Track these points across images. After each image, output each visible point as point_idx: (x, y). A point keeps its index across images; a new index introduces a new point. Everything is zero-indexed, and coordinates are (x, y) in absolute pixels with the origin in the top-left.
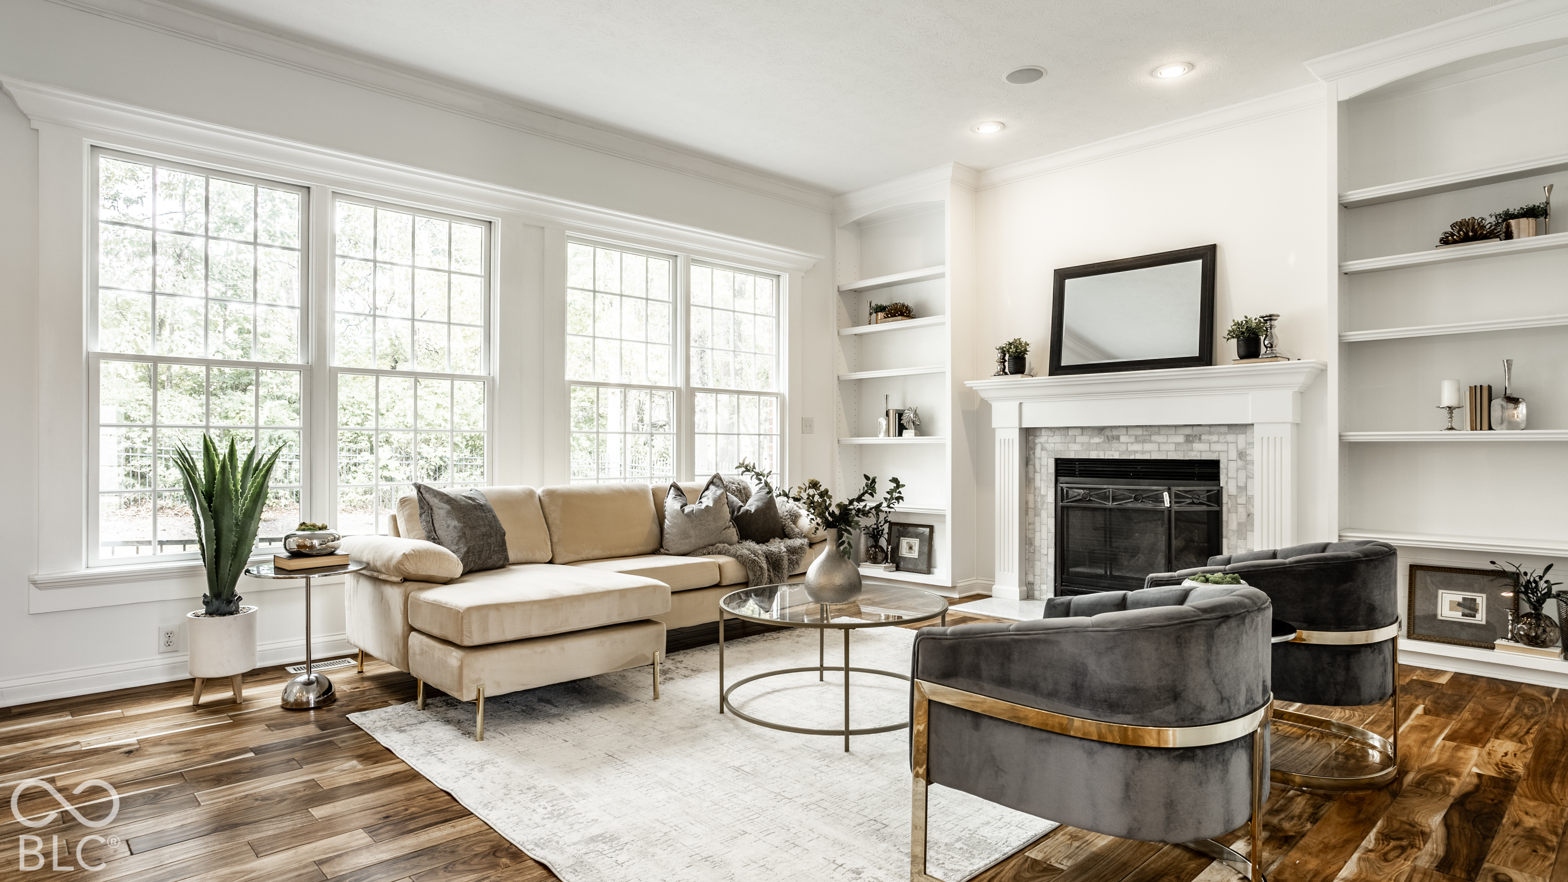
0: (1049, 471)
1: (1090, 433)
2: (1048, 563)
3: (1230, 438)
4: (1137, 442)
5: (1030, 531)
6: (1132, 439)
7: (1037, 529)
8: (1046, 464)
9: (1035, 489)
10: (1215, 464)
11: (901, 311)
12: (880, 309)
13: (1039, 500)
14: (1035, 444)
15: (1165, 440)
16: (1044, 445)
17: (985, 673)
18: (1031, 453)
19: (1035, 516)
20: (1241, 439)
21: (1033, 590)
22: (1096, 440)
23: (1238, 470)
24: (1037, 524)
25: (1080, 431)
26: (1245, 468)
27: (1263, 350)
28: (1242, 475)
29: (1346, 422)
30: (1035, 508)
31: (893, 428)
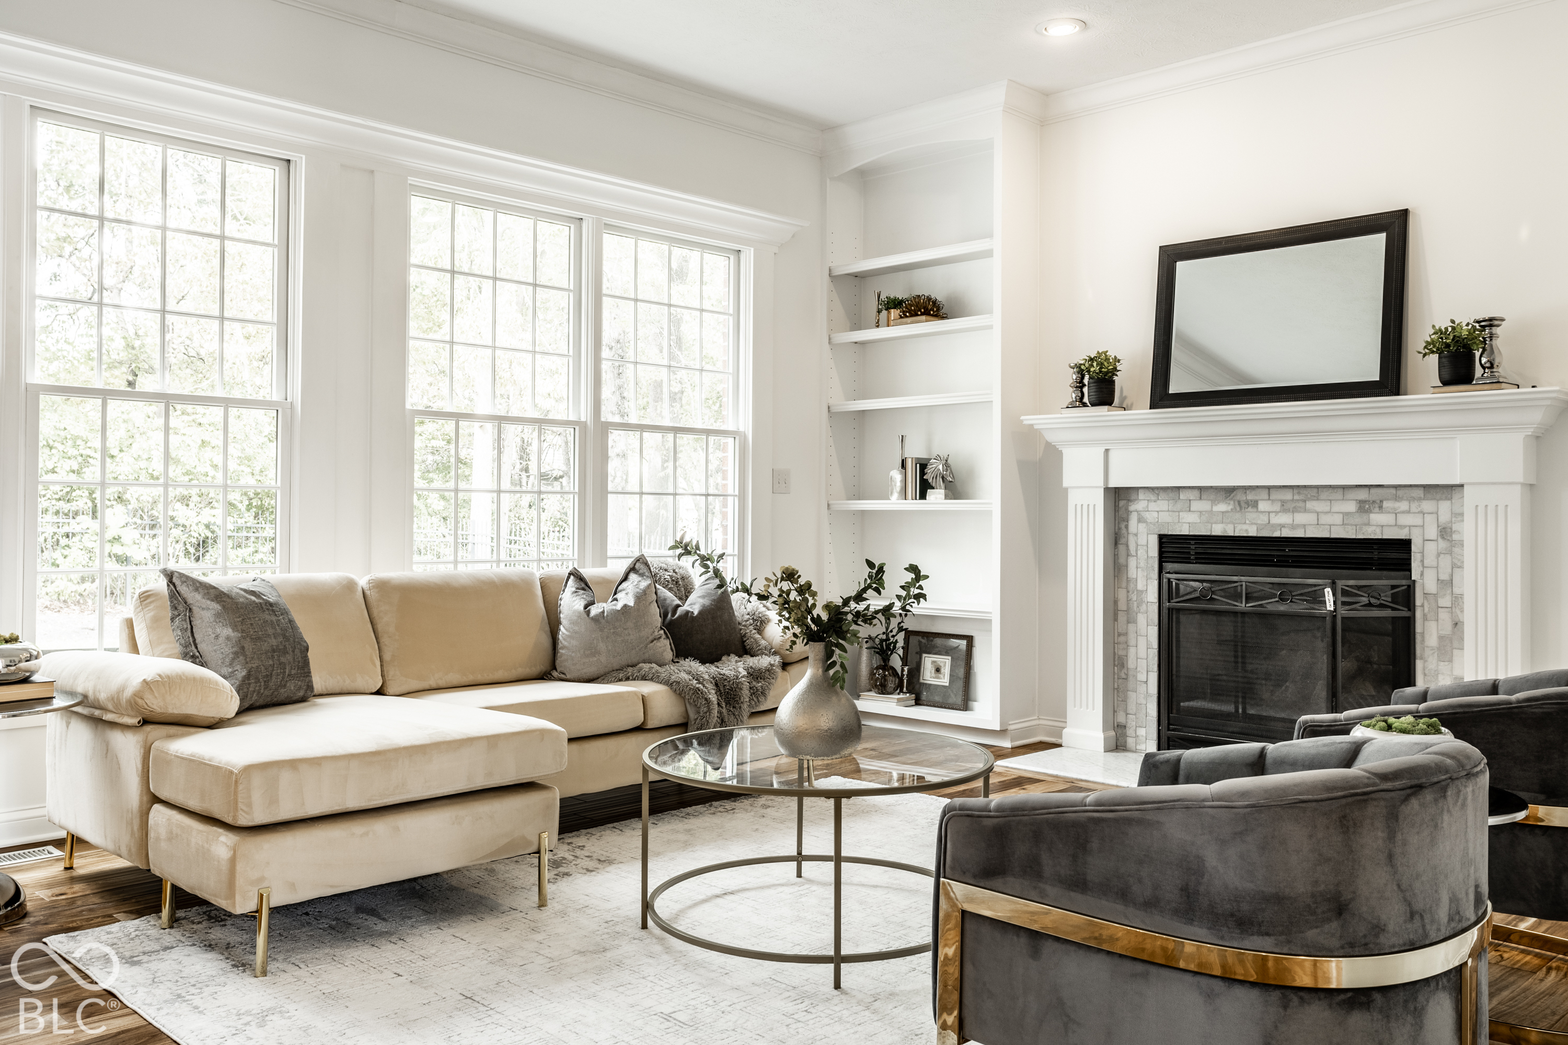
0: (1150, 554)
1: (1212, 497)
2: (1147, 695)
3: (1428, 506)
4: (1284, 510)
5: (1121, 646)
6: (1277, 507)
7: (1132, 642)
8: (1144, 542)
9: (1128, 580)
10: (1405, 545)
11: (926, 308)
12: (894, 304)
13: (1135, 598)
14: (1128, 512)
15: (1327, 509)
16: (1143, 514)
17: (1048, 870)
18: (1123, 526)
19: (1128, 622)
20: (1444, 507)
21: (1125, 736)
22: (1222, 507)
23: (1439, 555)
24: (1132, 636)
25: (1196, 493)
26: (1450, 553)
27: (1479, 371)
28: (1446, 562)
30: (1128, 611)
31: (912, 486)
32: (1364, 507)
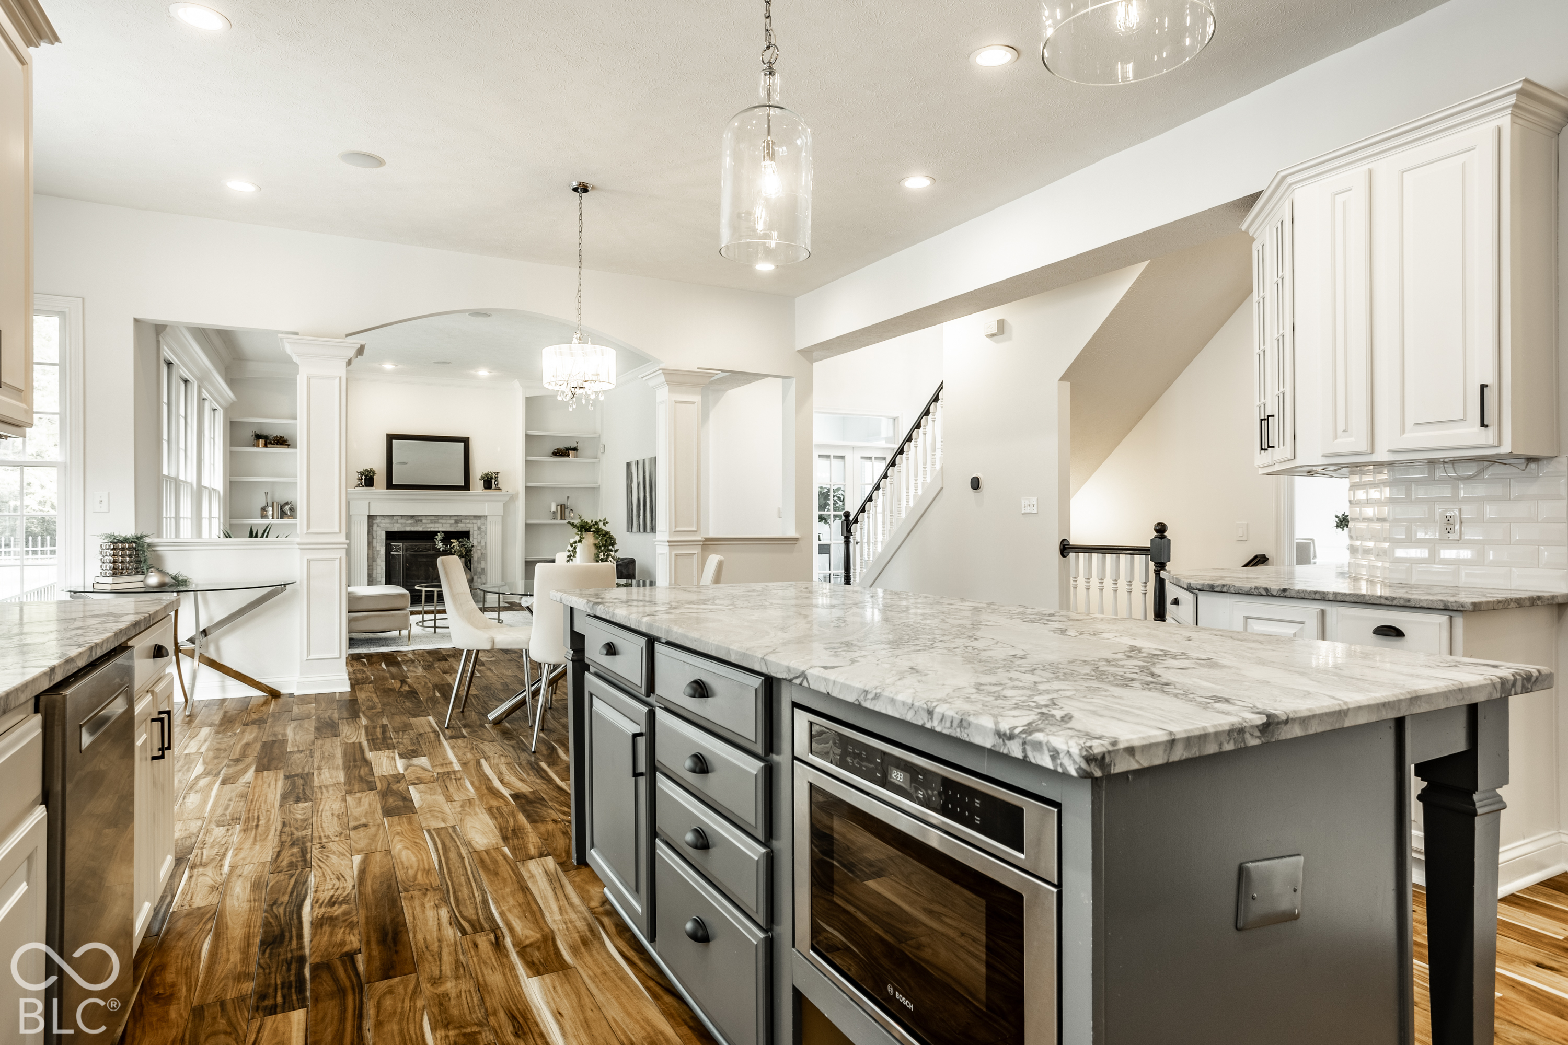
0: (383, 538)
1: (406, 519)
3: (474, 521)
4: (432, 523)
5: (370, 570)
6: (429, 522)
7: (375, 568)
8: (381, 534)
9: (373, 547)
10: (468, 533)
11: (281, 441)
12: (258, 437)
13: (376, 553)
14: (373, 524)
15: (445, 522)
16: (381, 524)
18: (372, 529)
19: (373, 561)
20: (479, 522)
22: (410, 522)
23: (478, 535)
24: (374, 566)
25: (400, 517)
26: (481, 535)
27: (494, 486)
28: (479, 537)
29: (527, 515)
30: (375, 557)
31: (277, 512)
32: (457, 522)
